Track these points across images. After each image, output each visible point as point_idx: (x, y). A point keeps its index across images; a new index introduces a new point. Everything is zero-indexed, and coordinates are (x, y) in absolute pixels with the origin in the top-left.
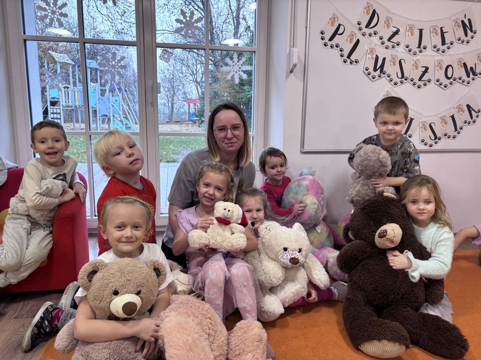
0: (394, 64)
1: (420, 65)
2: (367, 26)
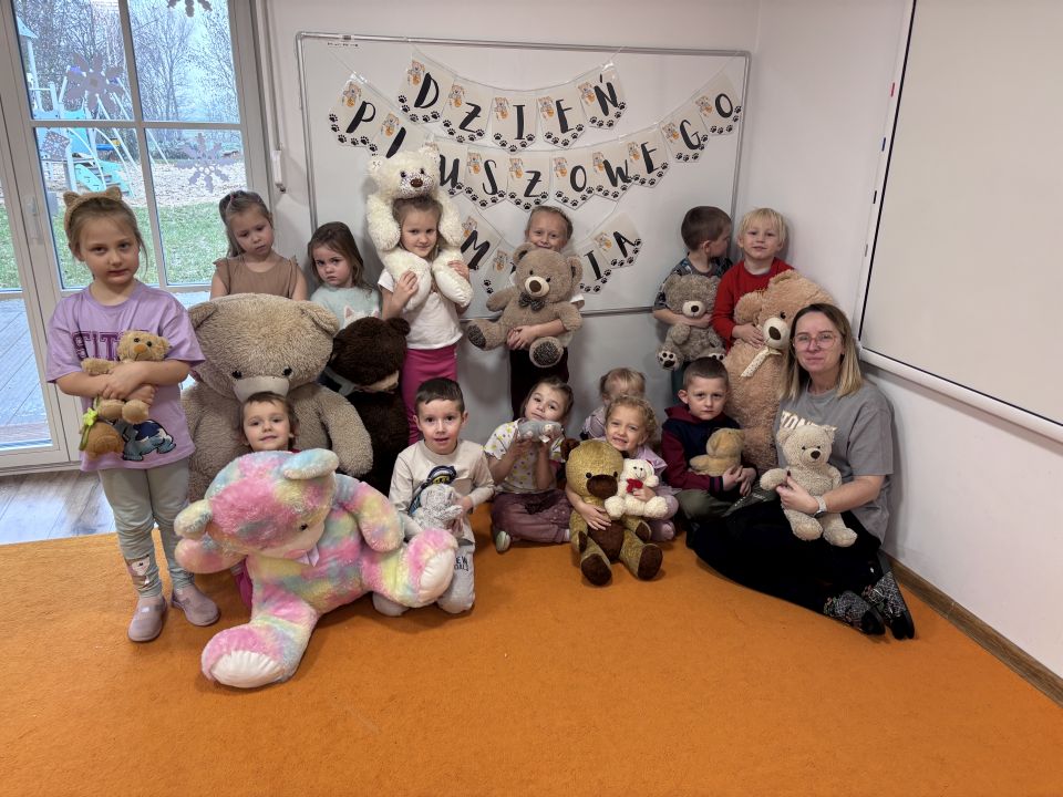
0: (476, 170)
1: (524, 170)
2: (418, 103)
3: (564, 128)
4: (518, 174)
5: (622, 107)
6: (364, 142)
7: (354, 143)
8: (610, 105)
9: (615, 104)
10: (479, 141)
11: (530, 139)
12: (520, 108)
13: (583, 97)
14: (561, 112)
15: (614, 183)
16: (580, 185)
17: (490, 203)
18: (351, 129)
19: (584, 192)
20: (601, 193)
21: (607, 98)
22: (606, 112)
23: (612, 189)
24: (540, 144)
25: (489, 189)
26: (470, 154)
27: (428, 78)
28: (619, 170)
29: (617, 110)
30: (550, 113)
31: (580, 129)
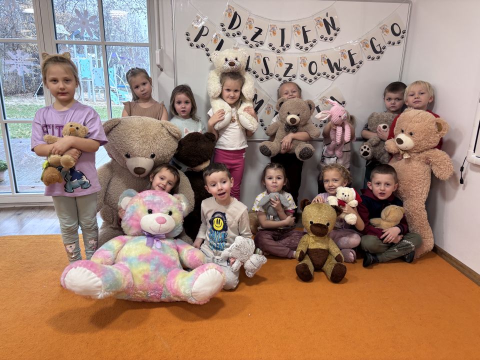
0: (259, 62)
1: (284, 63)
2: (230, 27)
3: (306, 41)
4: (281, 65)
5: (338, 30)
6: (202, 47)
7: (197, 47)
8: (331, 29)
9: (334, 28)
10: (261, 47)
11: (288, 47)
12: (283, 30)
13: (317, 24)
14: (305, 32)
15: (332, 71)
16: (313, 71)
17: (265, 79)
18: (196, 40)
19: (316, 75)
20: (325, 76)
21: (330, 25)
22: (329, 33)
23: (331, 74)
24: (293, 49)
25: (265, 72)
26: (256, 54)
27: (236, 14)
28: (335, 64)
29: (335, 31)
30: (299, 33)
31: (315, 42)
